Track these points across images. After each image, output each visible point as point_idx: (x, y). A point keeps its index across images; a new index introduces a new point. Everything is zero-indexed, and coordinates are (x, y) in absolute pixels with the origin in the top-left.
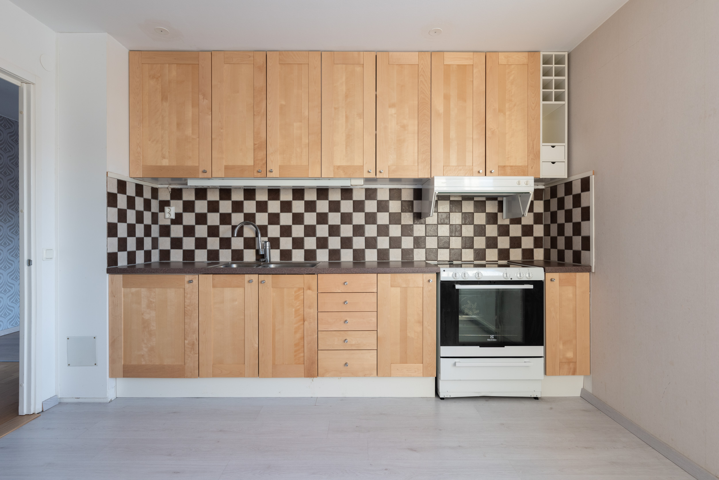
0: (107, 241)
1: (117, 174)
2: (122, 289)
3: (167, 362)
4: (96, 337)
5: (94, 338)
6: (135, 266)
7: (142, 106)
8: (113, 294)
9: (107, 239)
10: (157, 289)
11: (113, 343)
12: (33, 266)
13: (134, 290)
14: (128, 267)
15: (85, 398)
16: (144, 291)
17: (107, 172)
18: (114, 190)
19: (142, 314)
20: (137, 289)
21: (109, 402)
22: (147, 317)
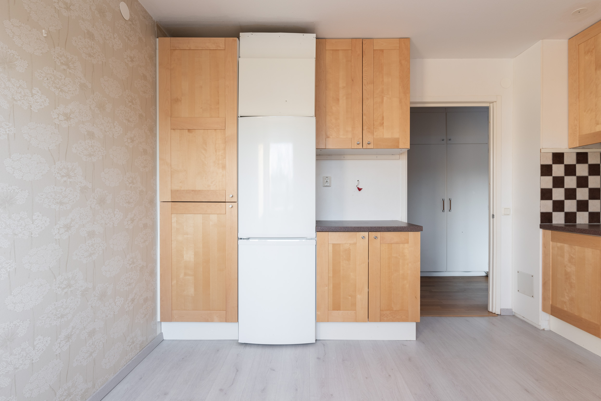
0: (540, 203)
1: (553, 148)
2: (551, 242)
3: (584, 316)
4: (533, 276)
5: (532, 276)
6: (576, 225)
7: (578, 82)
8: (545, 246)
9: (540, 201)
10: (576, 247)
11: (545, 284)
12: (494, 219)
13: (559, 244)
14: (565, 225)
15: (528, 319)
16: (566, 247)
17: (541, 149)
18: (549, 161)
19: (565, 267)
20: (561, 244)
21: (541, 329)
22: (569, 270)
